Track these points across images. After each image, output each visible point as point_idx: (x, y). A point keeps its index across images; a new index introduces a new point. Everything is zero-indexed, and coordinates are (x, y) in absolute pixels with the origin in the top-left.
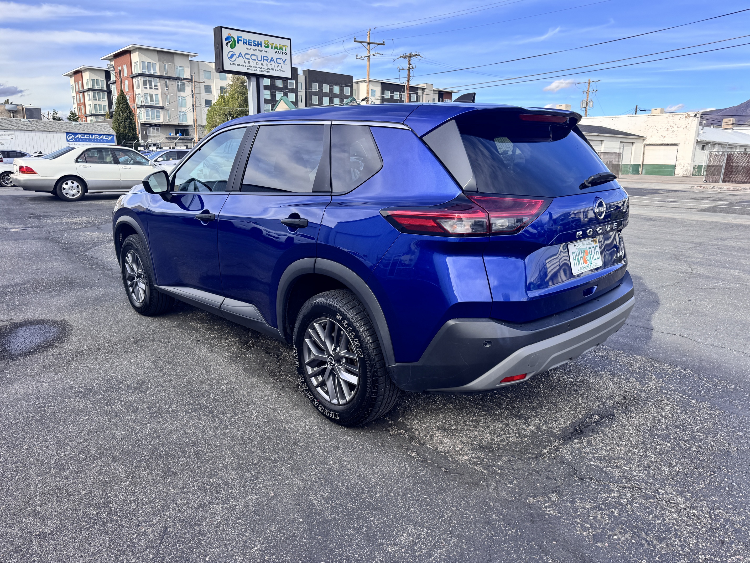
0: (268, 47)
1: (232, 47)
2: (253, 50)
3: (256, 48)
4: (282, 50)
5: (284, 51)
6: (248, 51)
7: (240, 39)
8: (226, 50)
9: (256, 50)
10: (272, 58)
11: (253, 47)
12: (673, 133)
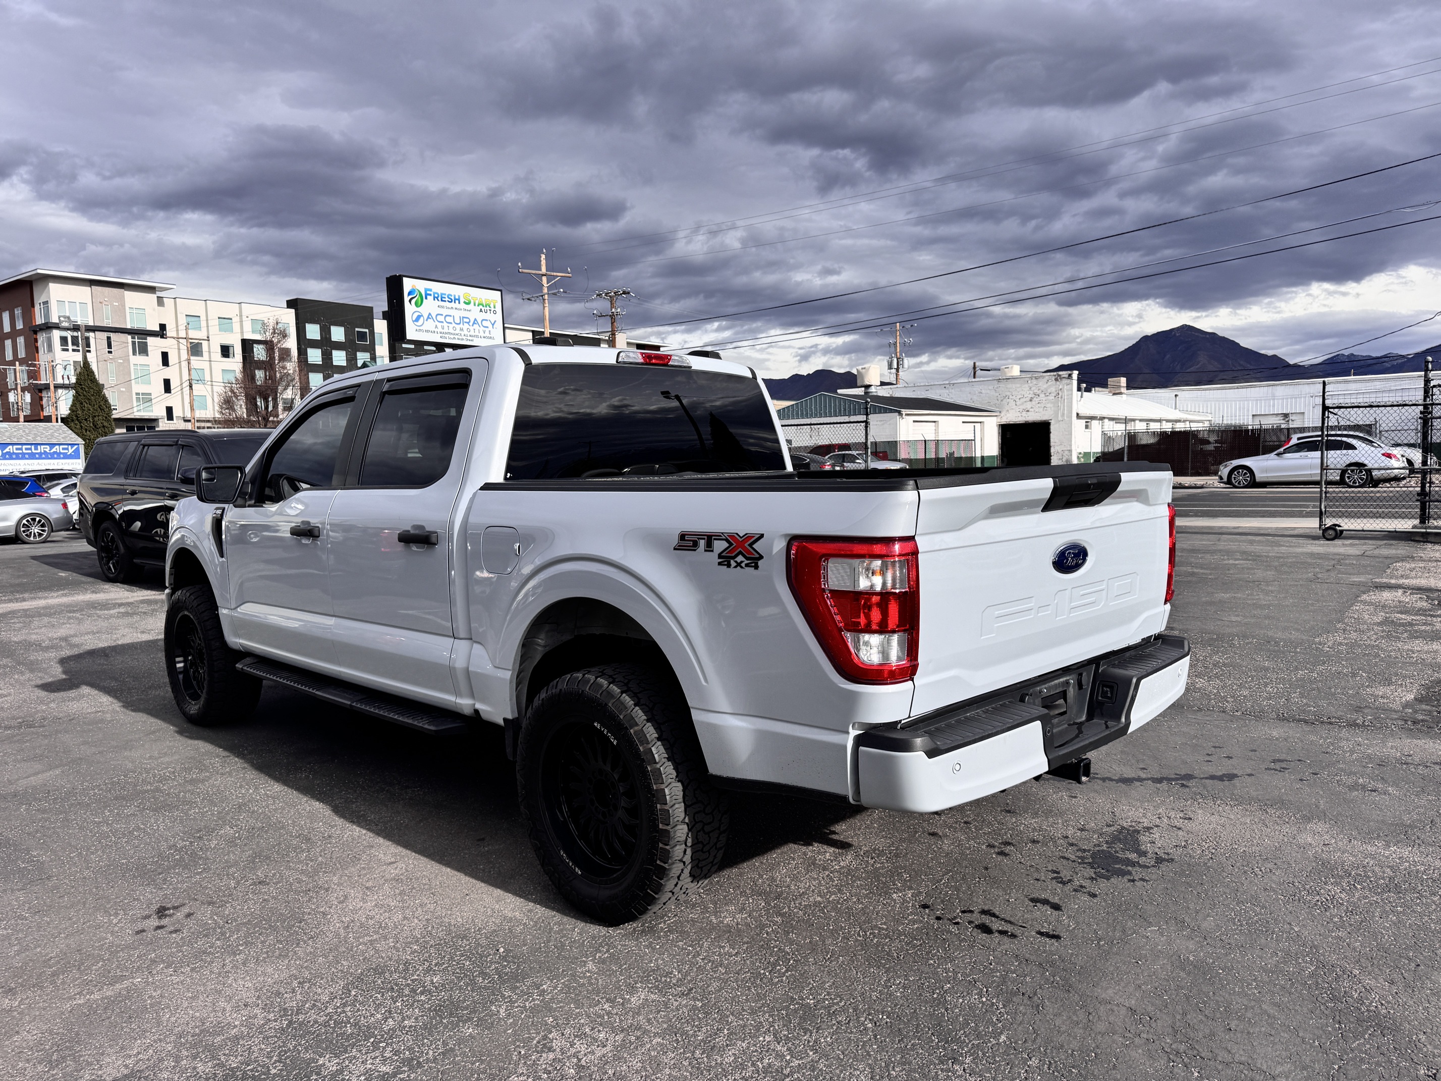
0: (468, 303)
1: (418, 305)
3: (452, 305)
4: (490, 307)
5: (493, 309)
6: (440, 311)
7: (428, 292)
8: (410, 309)
9: (452, 308)
10: (475, 320)
11: (447, 304)
12: (1039, 405)
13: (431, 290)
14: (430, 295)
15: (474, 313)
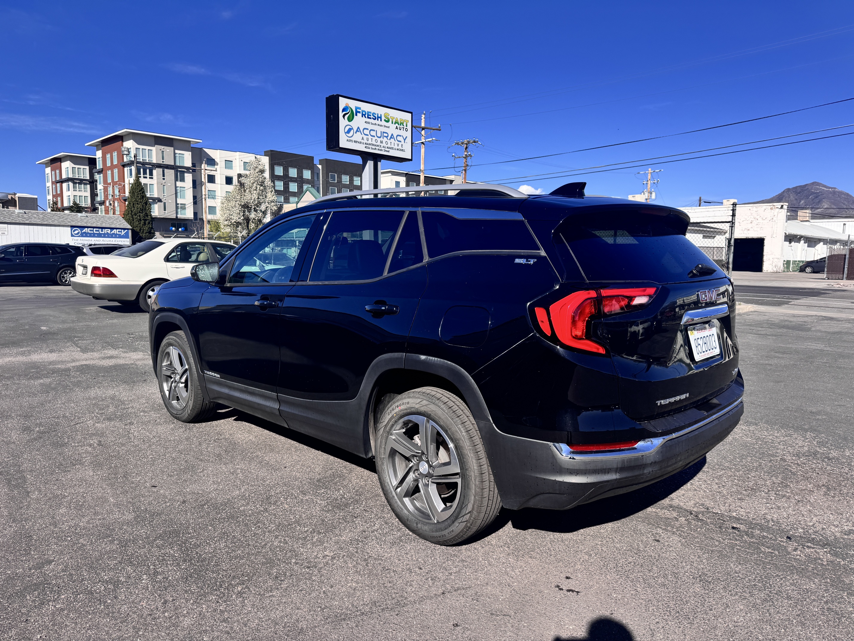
0: (387, 121)
1: (350, 119)
2: (372, 124)
3: (376, 121)
4: (403, 126)
5: (405, 127)
6: (367, 126)
7: (358, 110)
8: (343, 123)
9: (376, 124)
10: (392, 135)
11: (372, 121)
12: (757, 226)
13: (360, 108)
14: (359, 112)
15: (392, 129)
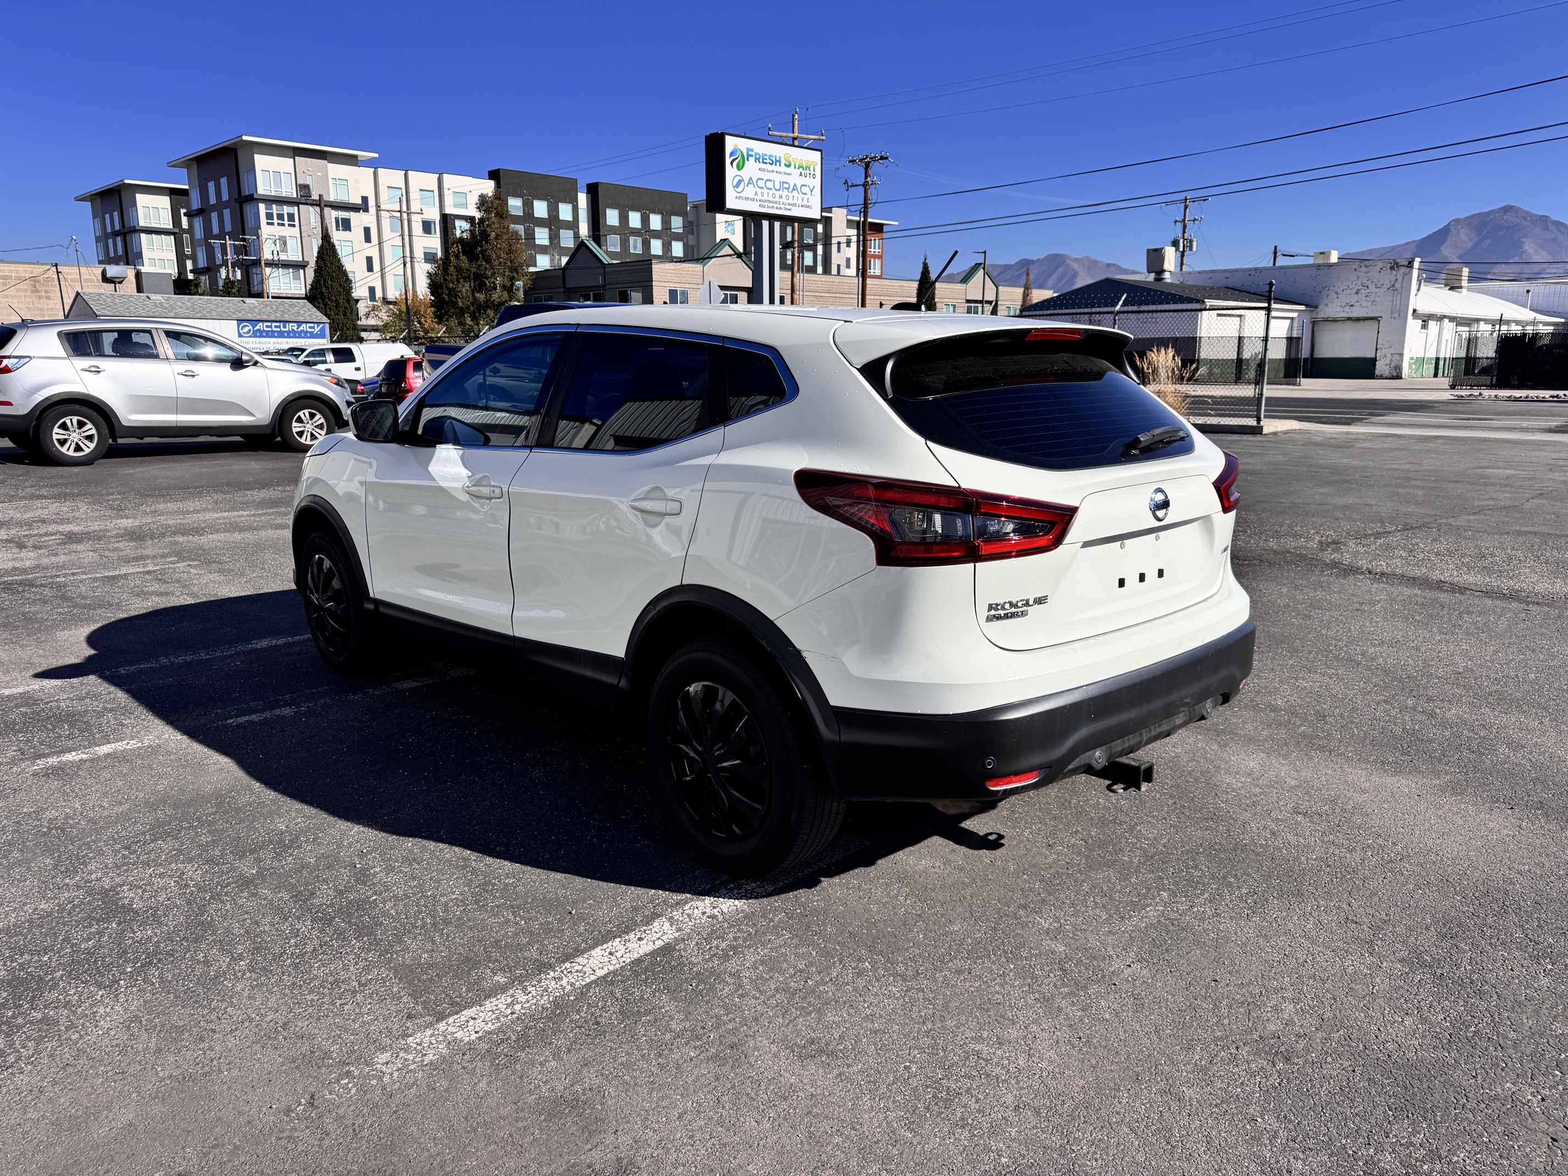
0: (788, 166)
1: (740, 167)
3: (773, 167)
4: (810, 170)
5: (812, 173)
6: (762, 175)
7: (750, 153)
8: (731, 172)
9: (773, 171)
10: (795, 185)
11: (768, 167)
12: (1367, 298)
13: (752, 150)
14: (752, 156)
15: (795, 178)
